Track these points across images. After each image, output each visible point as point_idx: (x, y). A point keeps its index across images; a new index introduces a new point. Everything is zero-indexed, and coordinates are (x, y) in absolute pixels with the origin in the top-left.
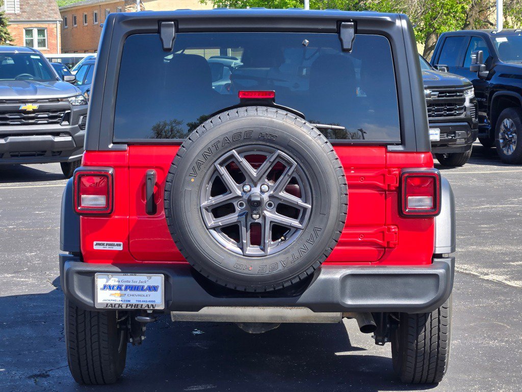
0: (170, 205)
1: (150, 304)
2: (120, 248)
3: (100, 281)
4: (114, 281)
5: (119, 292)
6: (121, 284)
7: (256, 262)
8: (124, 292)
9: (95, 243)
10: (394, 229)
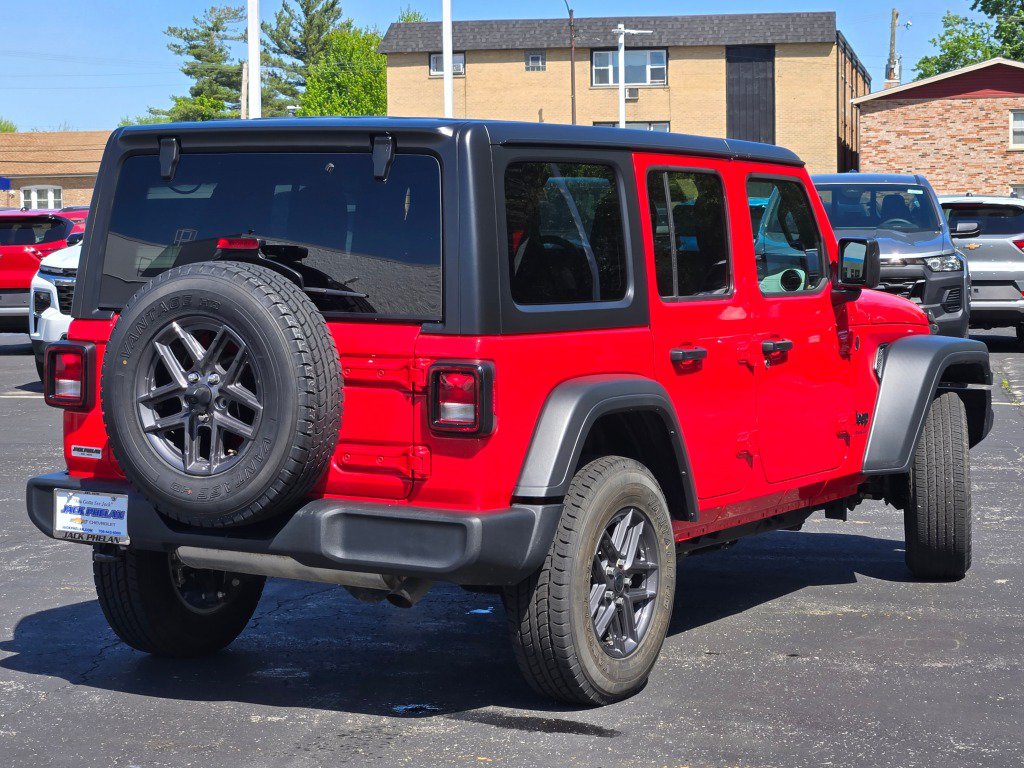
1: (114, 536)
2: (98, 456)
3: (60, 501)
4: (75, 500)
5: (79, 516)
6: (83, 505)
7: (196, 484)
9: (73, 447)
10: (422, 451)
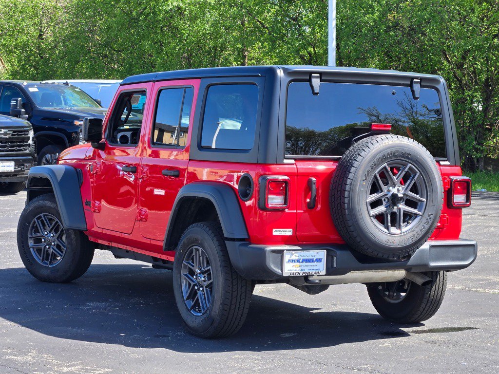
0: (349, 201)
1: (317, 271)
2: (291, 233)
3: (287, 257)
4: (295, 256)
5: (298, 264)
6: (299, 258)
7: (397, 238)
8: (301, 264)
9: (274, 230)
10: (447, 216)
